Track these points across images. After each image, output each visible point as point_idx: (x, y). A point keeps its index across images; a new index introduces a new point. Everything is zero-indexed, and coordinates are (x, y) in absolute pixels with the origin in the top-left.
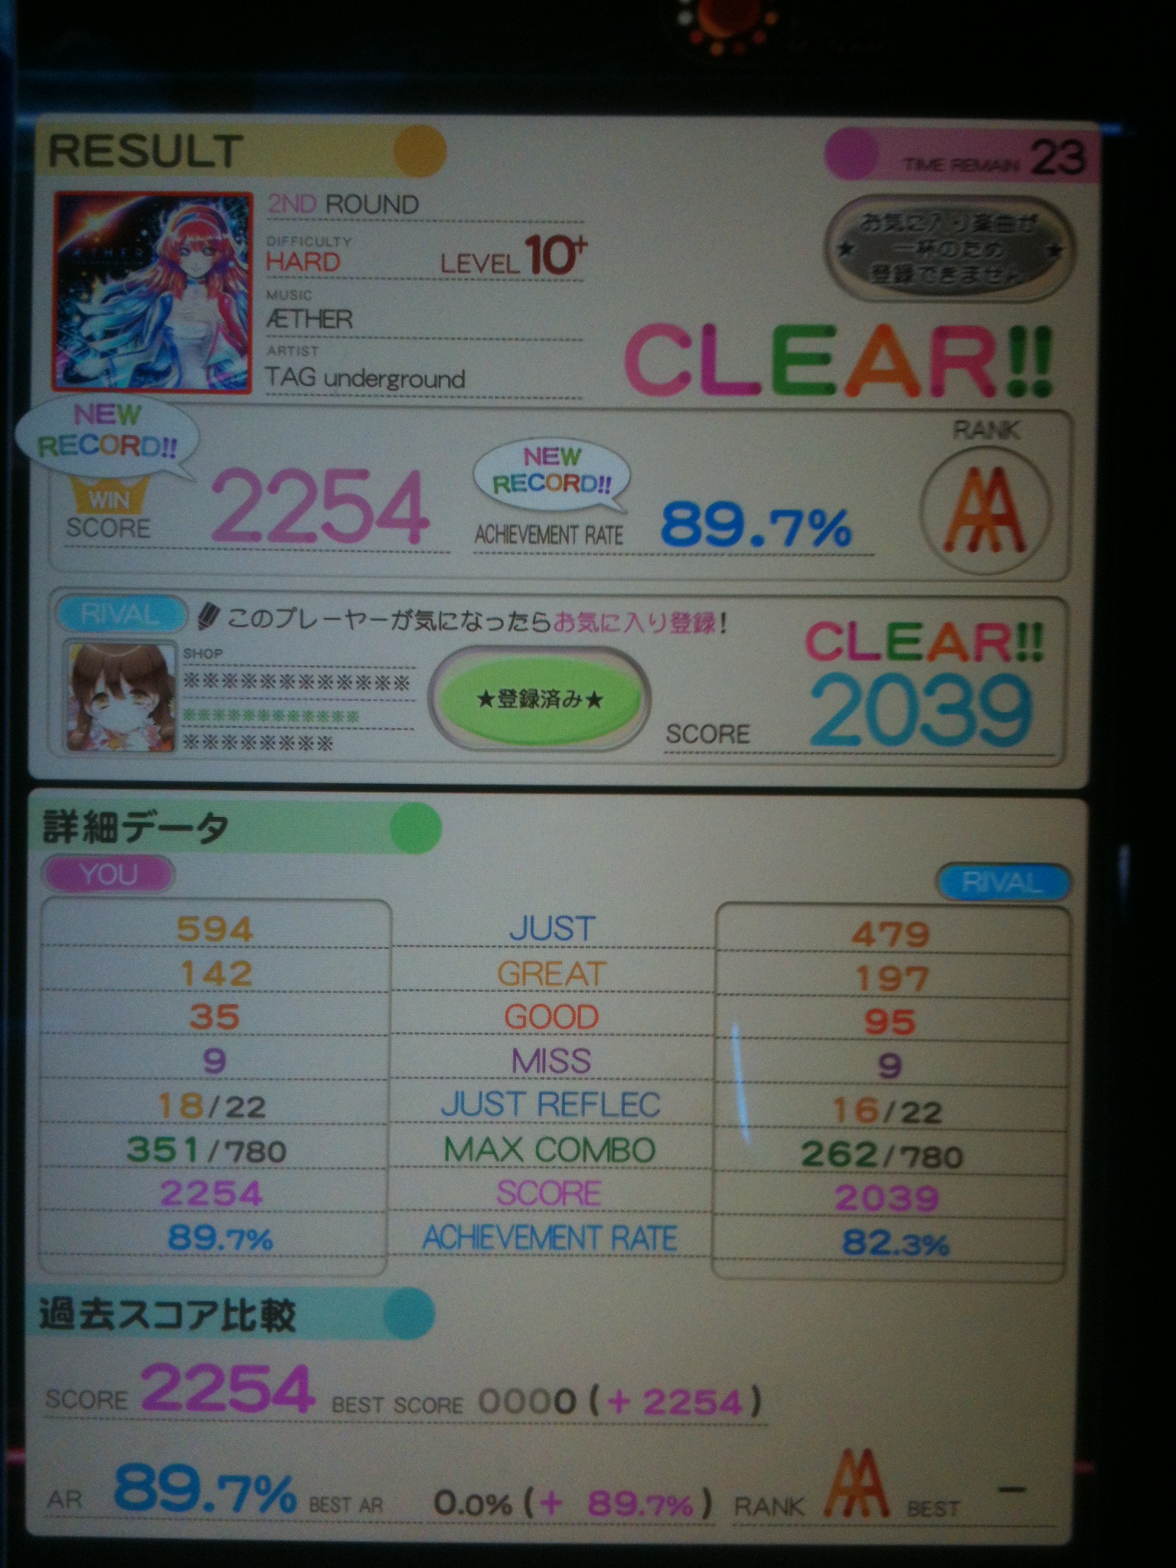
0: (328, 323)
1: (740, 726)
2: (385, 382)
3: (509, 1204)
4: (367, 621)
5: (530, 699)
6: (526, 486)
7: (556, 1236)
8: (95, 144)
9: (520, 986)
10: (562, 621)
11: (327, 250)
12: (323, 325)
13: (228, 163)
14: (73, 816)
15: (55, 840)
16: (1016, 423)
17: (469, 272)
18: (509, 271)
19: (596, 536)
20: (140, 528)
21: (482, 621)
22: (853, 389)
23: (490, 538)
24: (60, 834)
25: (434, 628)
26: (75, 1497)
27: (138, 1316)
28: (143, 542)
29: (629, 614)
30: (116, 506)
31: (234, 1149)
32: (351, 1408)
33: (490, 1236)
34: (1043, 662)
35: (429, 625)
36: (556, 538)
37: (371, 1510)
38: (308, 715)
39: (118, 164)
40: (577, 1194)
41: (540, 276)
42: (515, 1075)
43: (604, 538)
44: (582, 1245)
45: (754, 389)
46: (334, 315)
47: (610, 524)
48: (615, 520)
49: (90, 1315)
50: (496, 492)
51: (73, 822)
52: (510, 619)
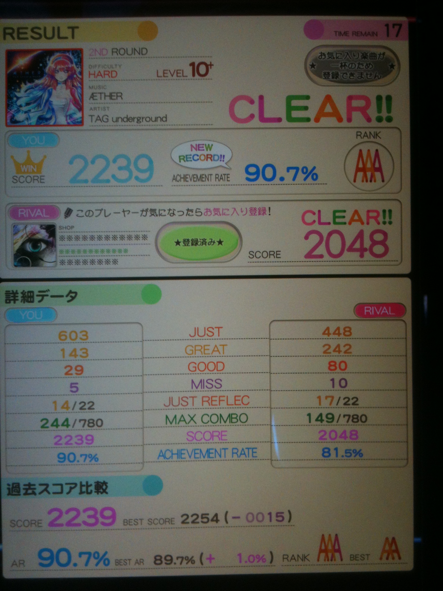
0: (113, 98)
1: (277, 251)
2: (136, 120)
3: (192, 440)
4: (131, 213)
5: (195, 242)
6: (192, 159)
7: (210, 453)
8: (21, 31)
9: (194, 355)
10: (207, 212)
11: (113, 69)
12: (111, 99)
13: (73, 37)
14: (17, 293)
15: (10, 303)
16: (380, 132)
17: (167, 77)
18: (183, 76)
19: (219, 178)
20: (41, 179)
21: (175, 212)
22: (317, 120)
23: (178, 180)
24: (12, 300)
25: (157, 216)
26: (22, 562)
27: (46, 490)
28: (43, 185)
29: (233, 208)
30: (31, 171)
31: (83, 422)
32: (131, 523)
33: (184, 454)
34: (392, 225)
35: (155, 215)
36: (204, 179)
37: (139, 564)
38: (108, 251)
39: (30, 39)
40: (218, 436)
41: (195, 78)
42: (192, 390)
43: (222, 179)
44: (220, 456)
45: (279, 120)
46: (115, 95)
47: (224, 173)
48: (226, 172)
49: (27, 490)
50: (180, 162)
51: (16, 295)
52: (187, 211)
